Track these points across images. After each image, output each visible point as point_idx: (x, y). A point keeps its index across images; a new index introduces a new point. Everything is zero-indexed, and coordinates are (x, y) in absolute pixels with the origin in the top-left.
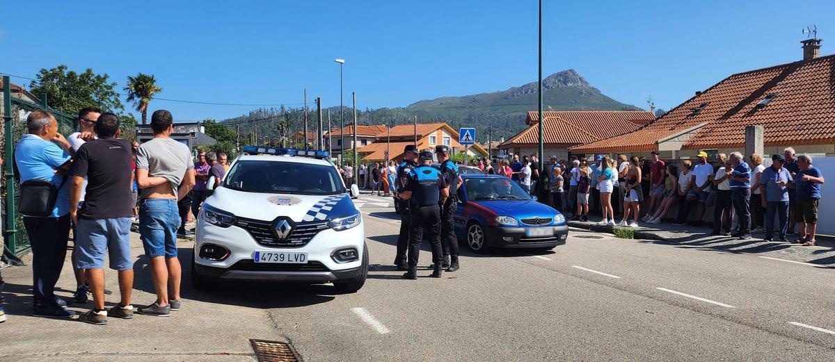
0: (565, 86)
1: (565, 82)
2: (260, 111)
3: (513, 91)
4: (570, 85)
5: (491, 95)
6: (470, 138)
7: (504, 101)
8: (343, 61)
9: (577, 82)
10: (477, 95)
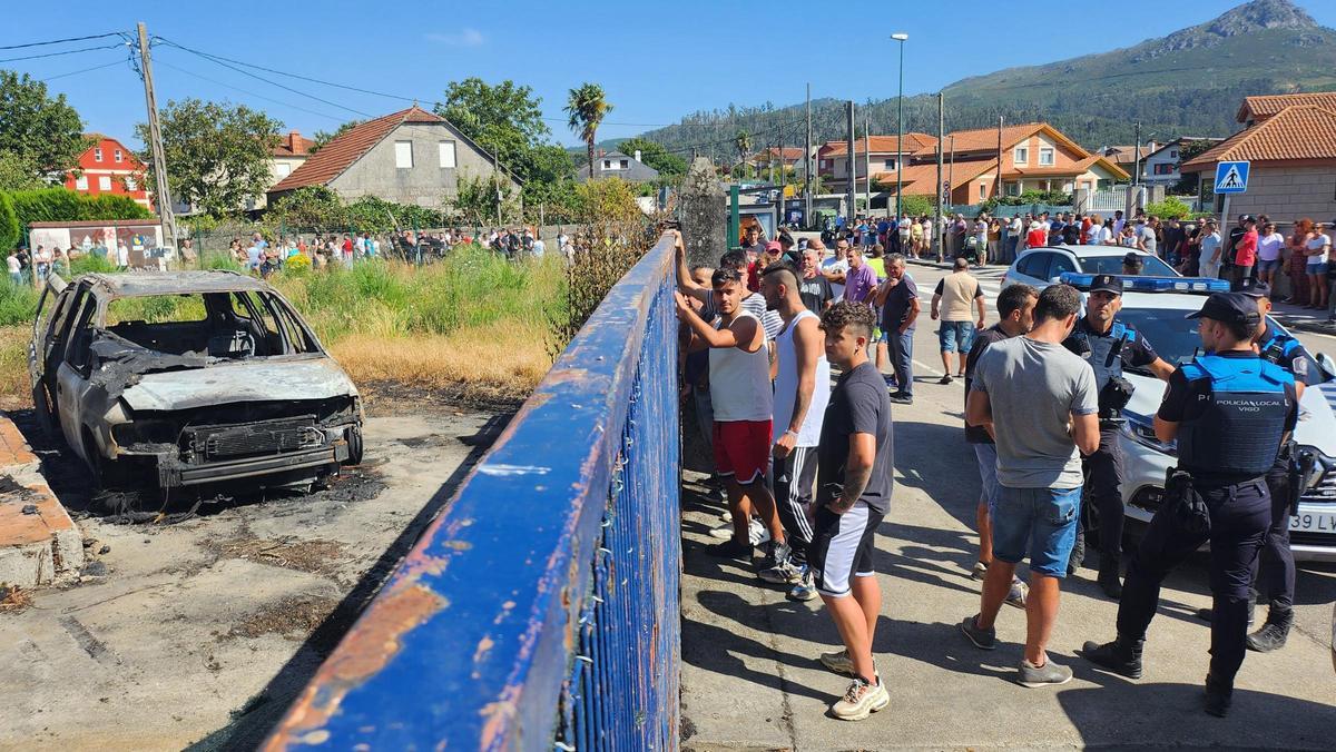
0: (1260, 28)
1: (1262, 21)
2: (698, 115)
3: (1148, 48)
4: (1271, 25)
5: (1103, 58)
6: (1238, 180)
7: (1131, 66)
8: (904, 37)
9: (1289, 19)
10: (1074, 61)
